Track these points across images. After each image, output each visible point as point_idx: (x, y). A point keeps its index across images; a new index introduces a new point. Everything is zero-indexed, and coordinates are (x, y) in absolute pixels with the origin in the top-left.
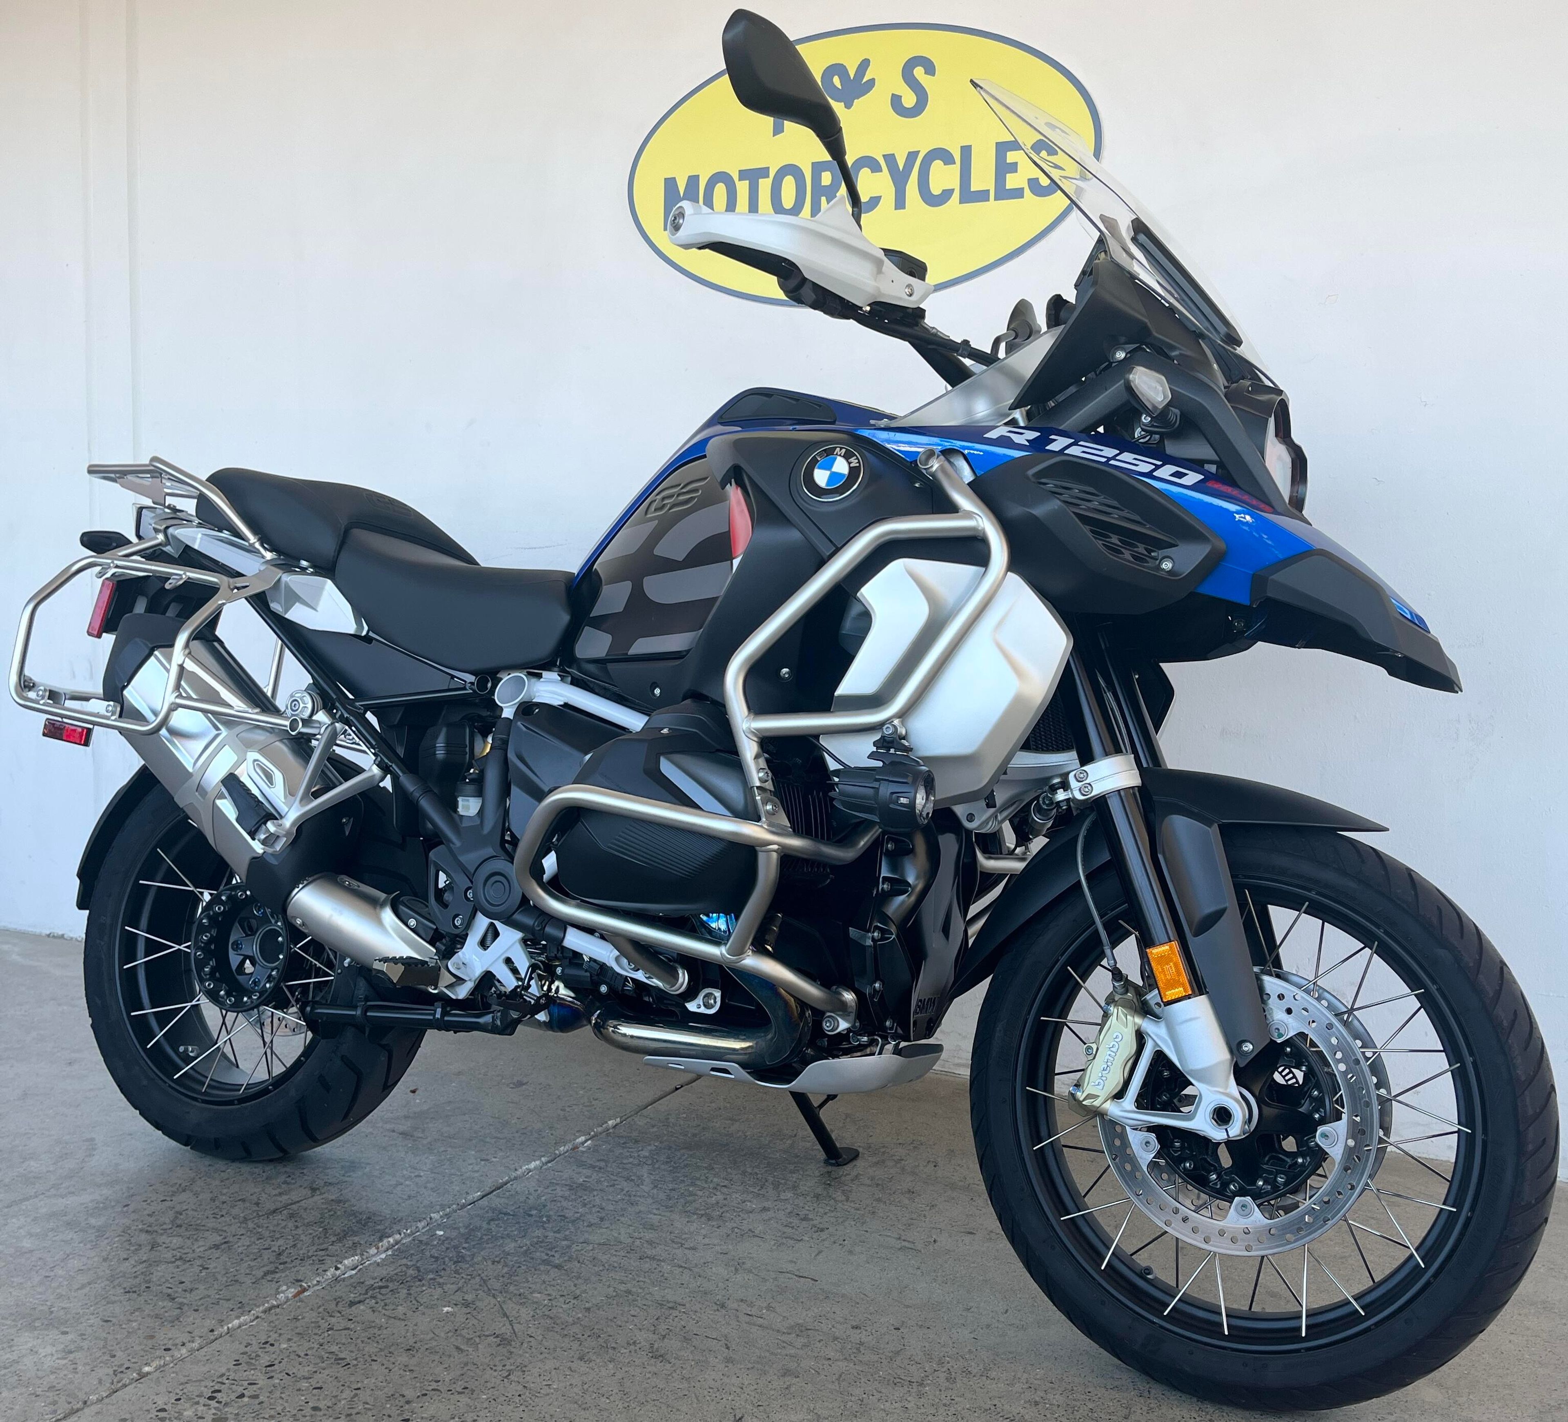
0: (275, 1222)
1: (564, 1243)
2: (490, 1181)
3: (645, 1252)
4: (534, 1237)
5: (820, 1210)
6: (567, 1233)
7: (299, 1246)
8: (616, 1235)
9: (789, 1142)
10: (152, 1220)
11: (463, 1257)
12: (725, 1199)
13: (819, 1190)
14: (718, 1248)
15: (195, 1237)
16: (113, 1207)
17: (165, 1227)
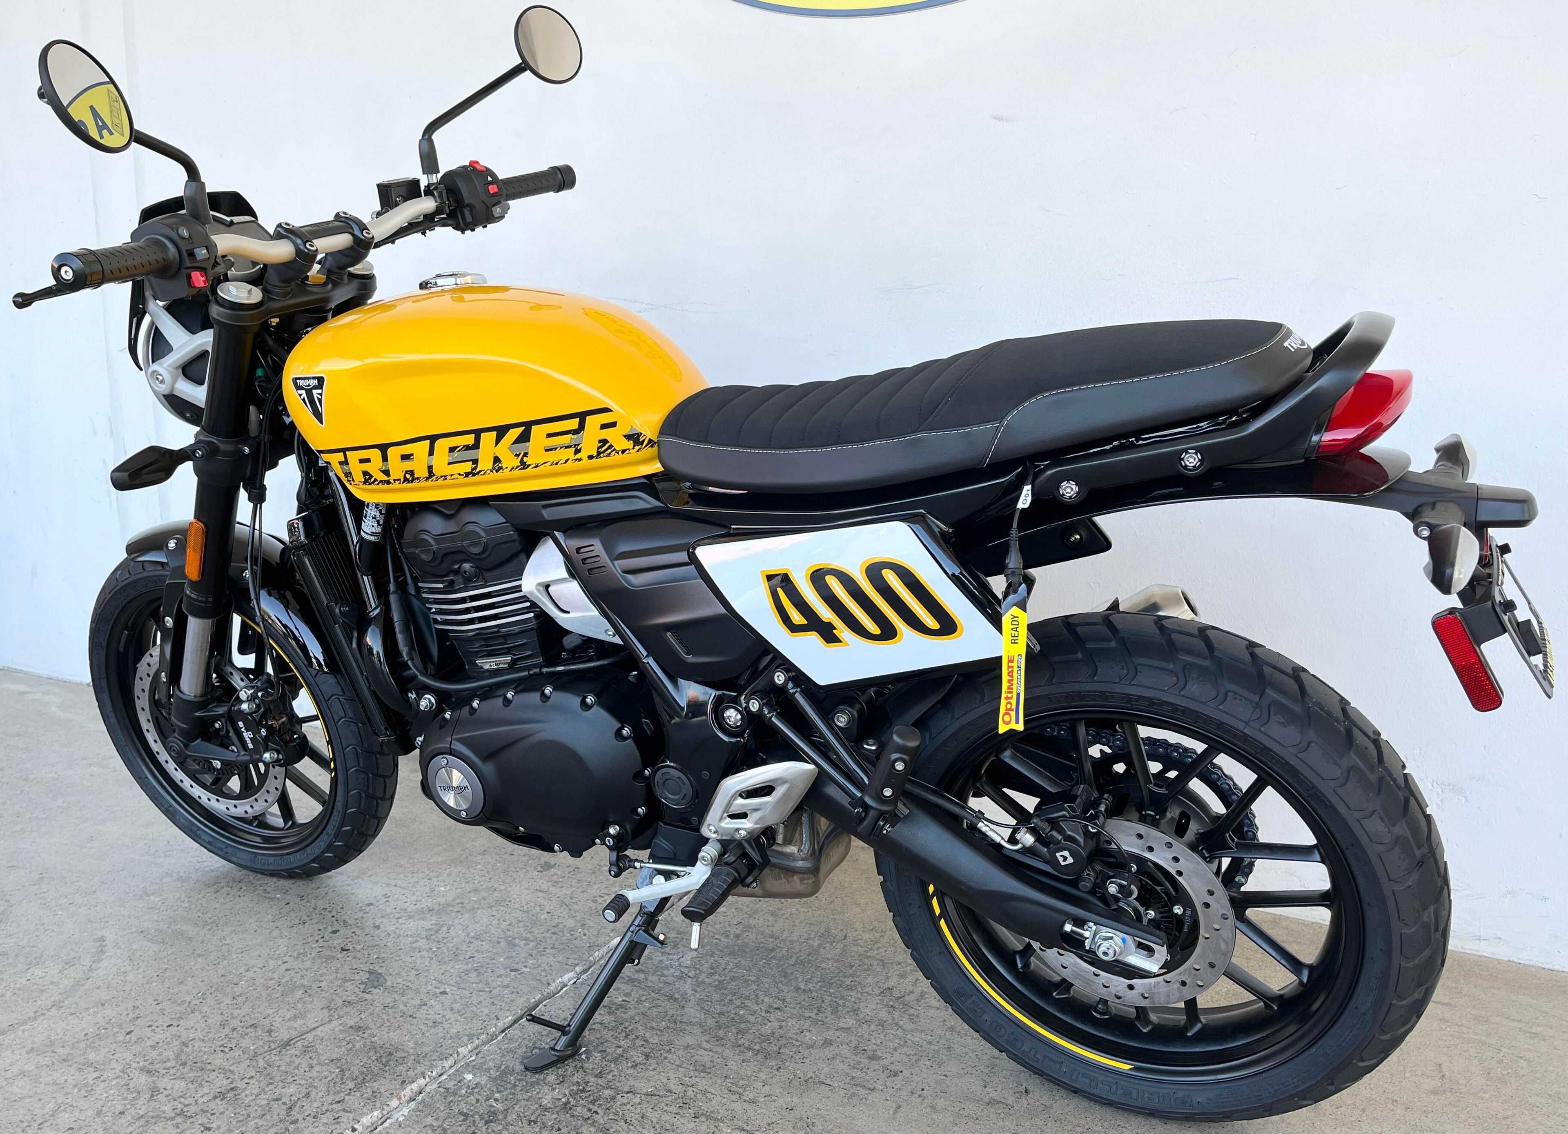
0: (288, 1059)
1: (608, 1092)
2: (522, 1000)
3: (699, 1107)
4: (574, 1084)
5: (889, 1044)
6: (610, 1077)
7: (313, 1094)
8: (665, 1081)
9: (840, 946)
10: (154, 1054)
11: (494, 1113)
12: (781, 1027)
13: (883, 1014)
14: (781, 1102)
15: (199, 1080)
16: (114, 1034)
17: (168, 1064)
